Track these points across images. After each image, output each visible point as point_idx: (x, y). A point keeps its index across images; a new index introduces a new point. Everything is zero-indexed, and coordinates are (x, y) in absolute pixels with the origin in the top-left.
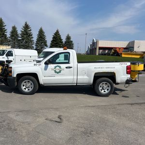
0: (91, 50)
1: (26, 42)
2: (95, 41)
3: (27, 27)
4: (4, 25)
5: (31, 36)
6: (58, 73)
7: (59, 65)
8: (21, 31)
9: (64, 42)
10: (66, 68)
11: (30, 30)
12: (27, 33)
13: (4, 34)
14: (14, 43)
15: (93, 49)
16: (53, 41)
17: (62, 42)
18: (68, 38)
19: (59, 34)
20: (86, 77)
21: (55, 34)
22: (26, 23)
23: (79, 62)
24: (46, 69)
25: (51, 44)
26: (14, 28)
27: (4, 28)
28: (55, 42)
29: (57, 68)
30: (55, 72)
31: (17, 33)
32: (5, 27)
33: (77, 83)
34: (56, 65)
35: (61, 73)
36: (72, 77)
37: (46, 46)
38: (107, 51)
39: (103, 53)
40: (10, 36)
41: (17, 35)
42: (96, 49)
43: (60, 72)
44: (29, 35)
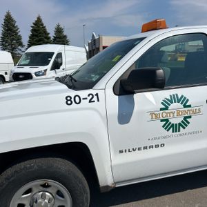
2: (96, 37)
9: (52, 38)
15: (94, 50)
16: (32, 37)
17: (49, 38)
18: (59, 30)
19: (42, 25)
21: (34, 24)
25: (30, 42)
28: (37, 39)
29: (175, 106)
30: (168, 125)
37: (21, 44)
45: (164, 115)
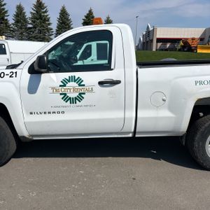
0: (144, 43)
1: (40, 32)
2: (151, 29)
4: (3, 3)
5: (48, 20)
6: (73, 101)
7: (77, 74)
8: (31, 13)
10: (101, 83)
11: (46, 12)
12: (40, 15)
13: (3, 19)
14: (22, 33)
15: (147, 42)
19: (93, 17)
20: (165, 113)
21: (86, 17)
23: (141, 64)
24: (33, 88)
26: (20, 10)
27: (4, 9)
29: (72, 84)
31: (24, 16)
32: (5, 7)
33: (135, 132)
34: (66, 75)
35: (83, 102)
36: (120, 114)
38: (168, 45)
39: (163, 47)
40: (13, 22)
41: (25, 20)
42: (152, 41)
43: (80, 97)
44: (45, 20)
45: (63, 90)
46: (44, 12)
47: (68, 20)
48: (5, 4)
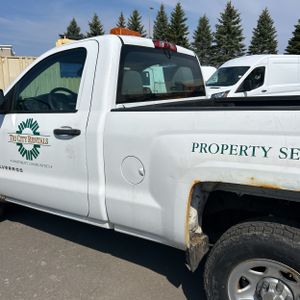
3: (230, 14)
4: (183, 18)
5: (240, 33)
6: (29, 155)
8: (217, 26)
10: (58, 133)
11: (237, 22)
12: (229, 28)
13: (181, 38)
22: (229, 5)
26: (204, 23)
27: (183, 26)
31: (208, 32)
32: (185, 22)
35: (38, 159)
40: (193, 41)
41: (209, 37)
43: (35, 151)
44: (234, 33)
46: (234, 23)
47: (270, 30)
48: (185, 19)
